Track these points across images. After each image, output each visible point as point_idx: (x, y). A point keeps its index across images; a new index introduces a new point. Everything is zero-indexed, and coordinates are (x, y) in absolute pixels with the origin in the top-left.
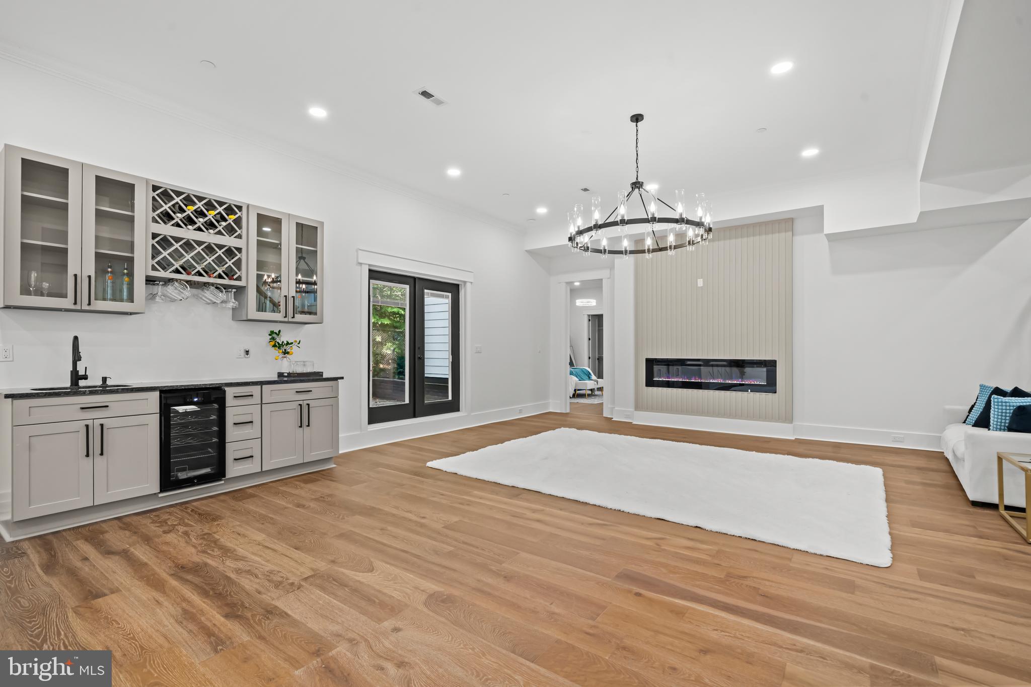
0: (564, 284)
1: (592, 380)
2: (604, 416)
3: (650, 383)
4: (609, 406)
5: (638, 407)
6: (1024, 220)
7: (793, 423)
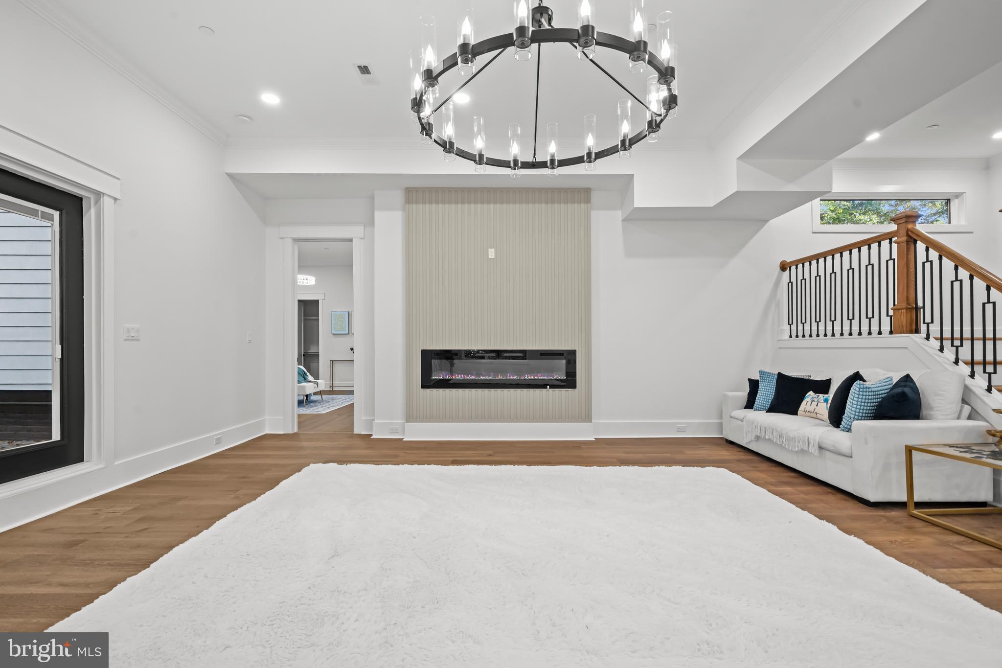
0: (290, 241)
1: (310, 382)
2: (355, 432)
3: (427, 383)
4: (363, 418)
5: (410, 417)
6: (767, 221)
7: (592, 421)
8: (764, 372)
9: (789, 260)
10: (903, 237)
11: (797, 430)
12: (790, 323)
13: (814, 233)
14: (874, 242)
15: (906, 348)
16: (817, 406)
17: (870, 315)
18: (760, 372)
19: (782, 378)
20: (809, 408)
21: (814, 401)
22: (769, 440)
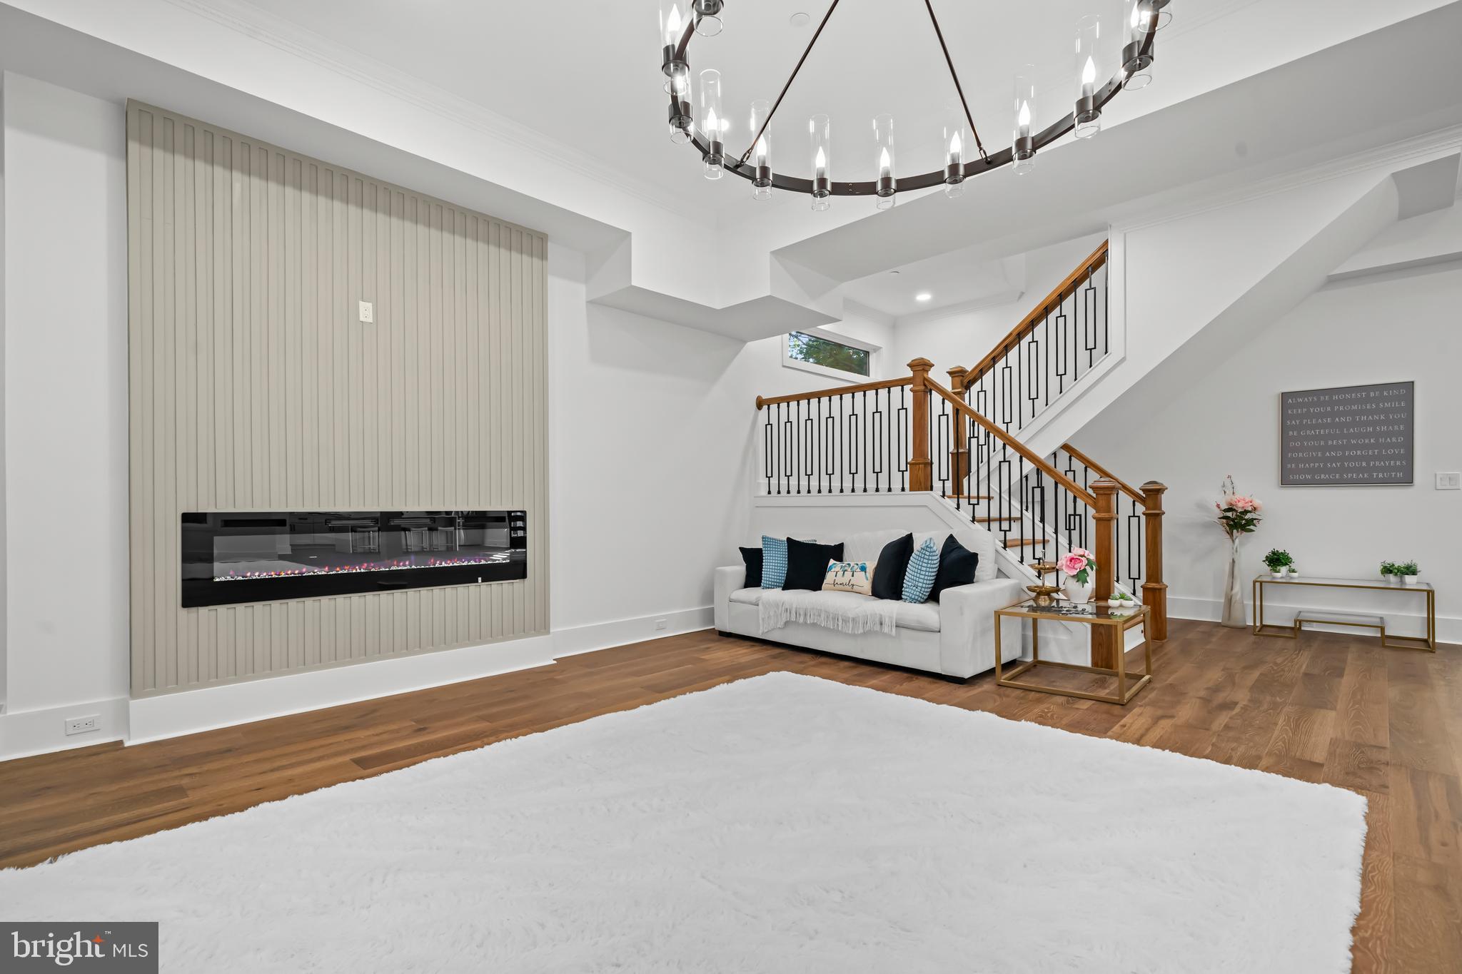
3: (198, 593)
6: (745, 342)
7: (551, 631)
8: (768, 538)
9: (764, 397)
10: (920, 385)
11: (857, 608)
12: (769, 475)
13: (784, 366)
14: (883, 387)
15: (926, 506)
16: (853, 576)
17: (877, 469)
18: (763, 538)
19: (793, 546)
20: (840, 579)
21: (846, 570)
22: (814, 625)
